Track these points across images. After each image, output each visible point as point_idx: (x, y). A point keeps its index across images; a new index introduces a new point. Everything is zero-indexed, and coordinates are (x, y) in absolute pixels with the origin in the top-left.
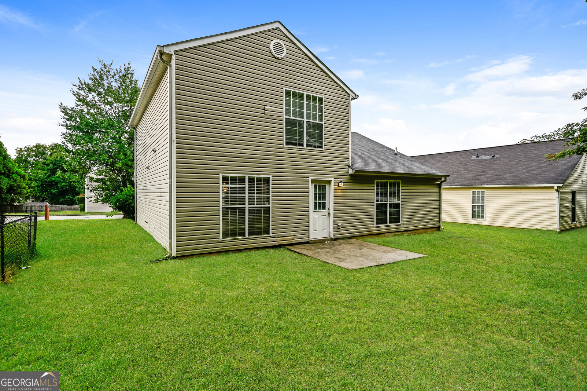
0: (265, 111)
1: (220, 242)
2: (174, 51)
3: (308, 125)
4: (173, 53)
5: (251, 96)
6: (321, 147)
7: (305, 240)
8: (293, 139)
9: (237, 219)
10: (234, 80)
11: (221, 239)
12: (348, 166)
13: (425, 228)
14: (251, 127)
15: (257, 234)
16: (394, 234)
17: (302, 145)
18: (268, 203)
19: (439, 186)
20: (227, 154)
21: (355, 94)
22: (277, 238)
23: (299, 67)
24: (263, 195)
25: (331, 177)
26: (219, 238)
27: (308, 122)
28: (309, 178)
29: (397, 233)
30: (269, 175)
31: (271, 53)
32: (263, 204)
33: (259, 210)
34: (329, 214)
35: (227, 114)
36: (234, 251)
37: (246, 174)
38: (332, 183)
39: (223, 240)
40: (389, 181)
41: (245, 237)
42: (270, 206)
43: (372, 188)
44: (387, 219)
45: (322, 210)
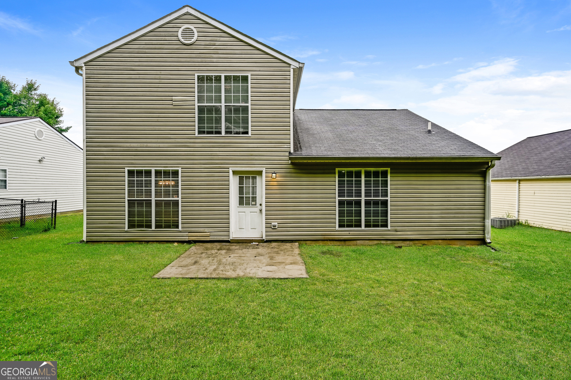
0: (173, 102)
1: (126, 232)
2: (84, 63)
3: (227, 110)
4: (83, 65)
5: (158, 89)
6: (247, 133)
7: (225, 238)
8: (208, 127)
9: (144, 211)
10: (139, 77)
11: (126, 229)
12: (288, 153)
13: (447, 238)
14: (158, 120)
15: (165, 228)
16: (376, 242)
17: (220, 133)
18: (178, 196)
19: (484, 175)
20: (132, 149)
21: (299, 63)
22: (188, 233)
23: (215, 48)
24: (171, 187)
25: (261, 167)
26: (125, 228)
27: (227, 106)
28: (229, 168)
29: (383, 242)
30: (178, 167)
31: (179, 41)
32: (171, 197)
33: (167, 203)
34: (261, 211)
35: (132, 111)
36: (140, 242)
37: (153, 167)
38: (264, 174)
39: (129, 230)
40: (363, 170)
41: (151, 230)
42: (180, 199)
43: (332, 179)
44: (360, 221)
45: (251, 206)
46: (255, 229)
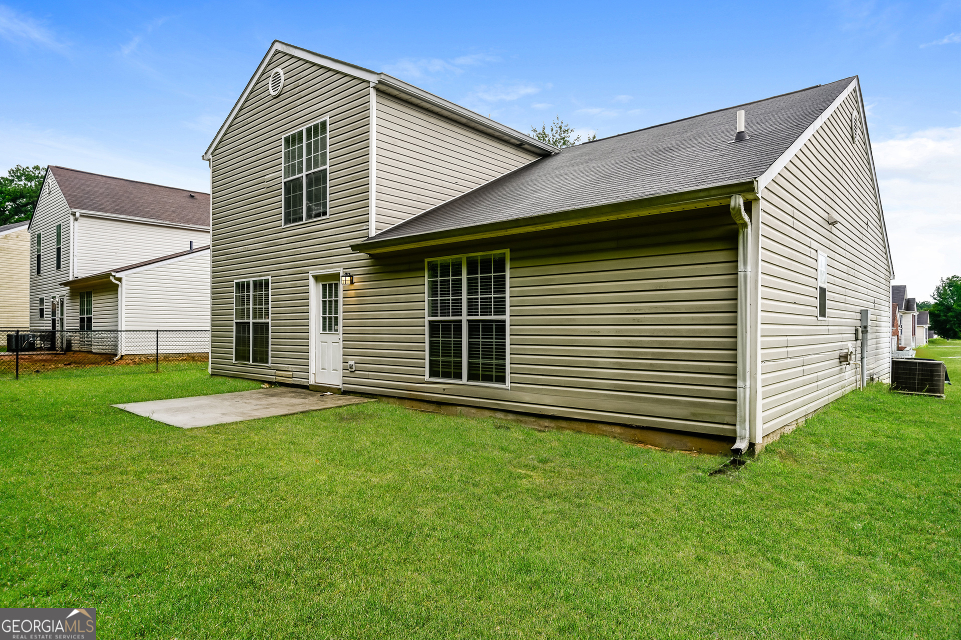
0: (266, 183)
1: (234, 365)
2: (211, 154)
3: (308, 181)
4: (211, 157)
5: (255, 170)
6: (326, 213)
7: (303, 382)
8: (293, 213)
9: (246, 338)
10: (244, 157)
11: (234, 361)
12: (367, 238)
14: (255, 212)
15: (259, 361)
17: (300, 218)
18: (268, 317)
20: (238, 255)
22: (275, 371)
24: (264, 305)
25: (338, 267)
27: (308, 176)
28: (309, 273)
30: (268, 275)
31: (270, 95)
32: (264, 318)
37: (251, 277)
38: (341, 279)
40: (463, 258)
41: (249, 363)
42: (270, 321)
43: (418, 281)
44: (459, 365)
45: (333, 332)
46: (337, 370)
